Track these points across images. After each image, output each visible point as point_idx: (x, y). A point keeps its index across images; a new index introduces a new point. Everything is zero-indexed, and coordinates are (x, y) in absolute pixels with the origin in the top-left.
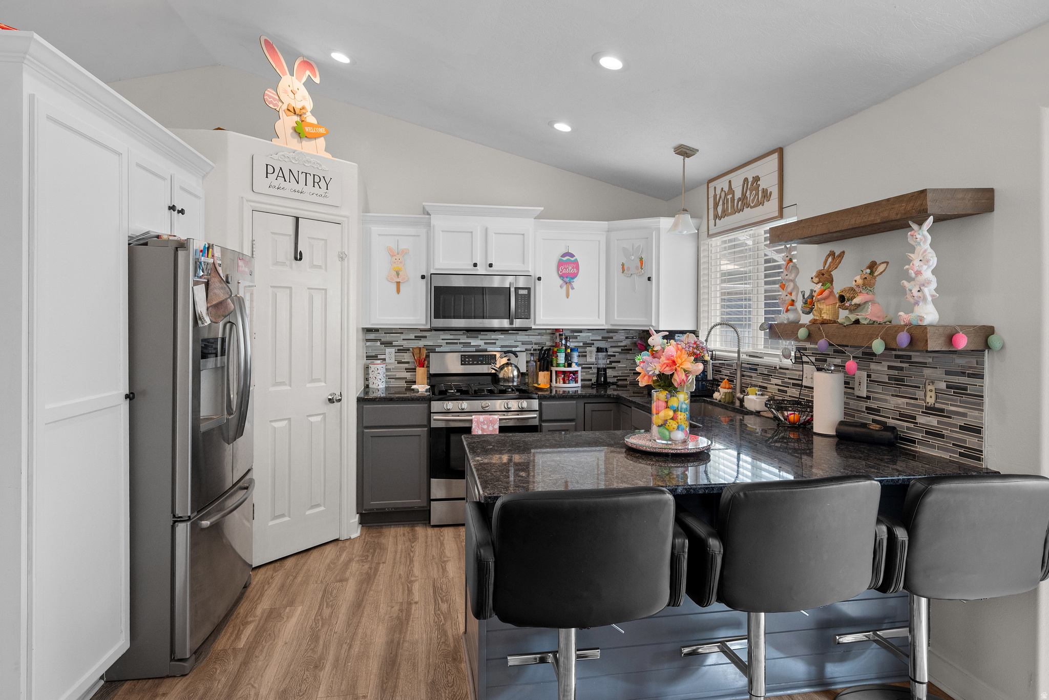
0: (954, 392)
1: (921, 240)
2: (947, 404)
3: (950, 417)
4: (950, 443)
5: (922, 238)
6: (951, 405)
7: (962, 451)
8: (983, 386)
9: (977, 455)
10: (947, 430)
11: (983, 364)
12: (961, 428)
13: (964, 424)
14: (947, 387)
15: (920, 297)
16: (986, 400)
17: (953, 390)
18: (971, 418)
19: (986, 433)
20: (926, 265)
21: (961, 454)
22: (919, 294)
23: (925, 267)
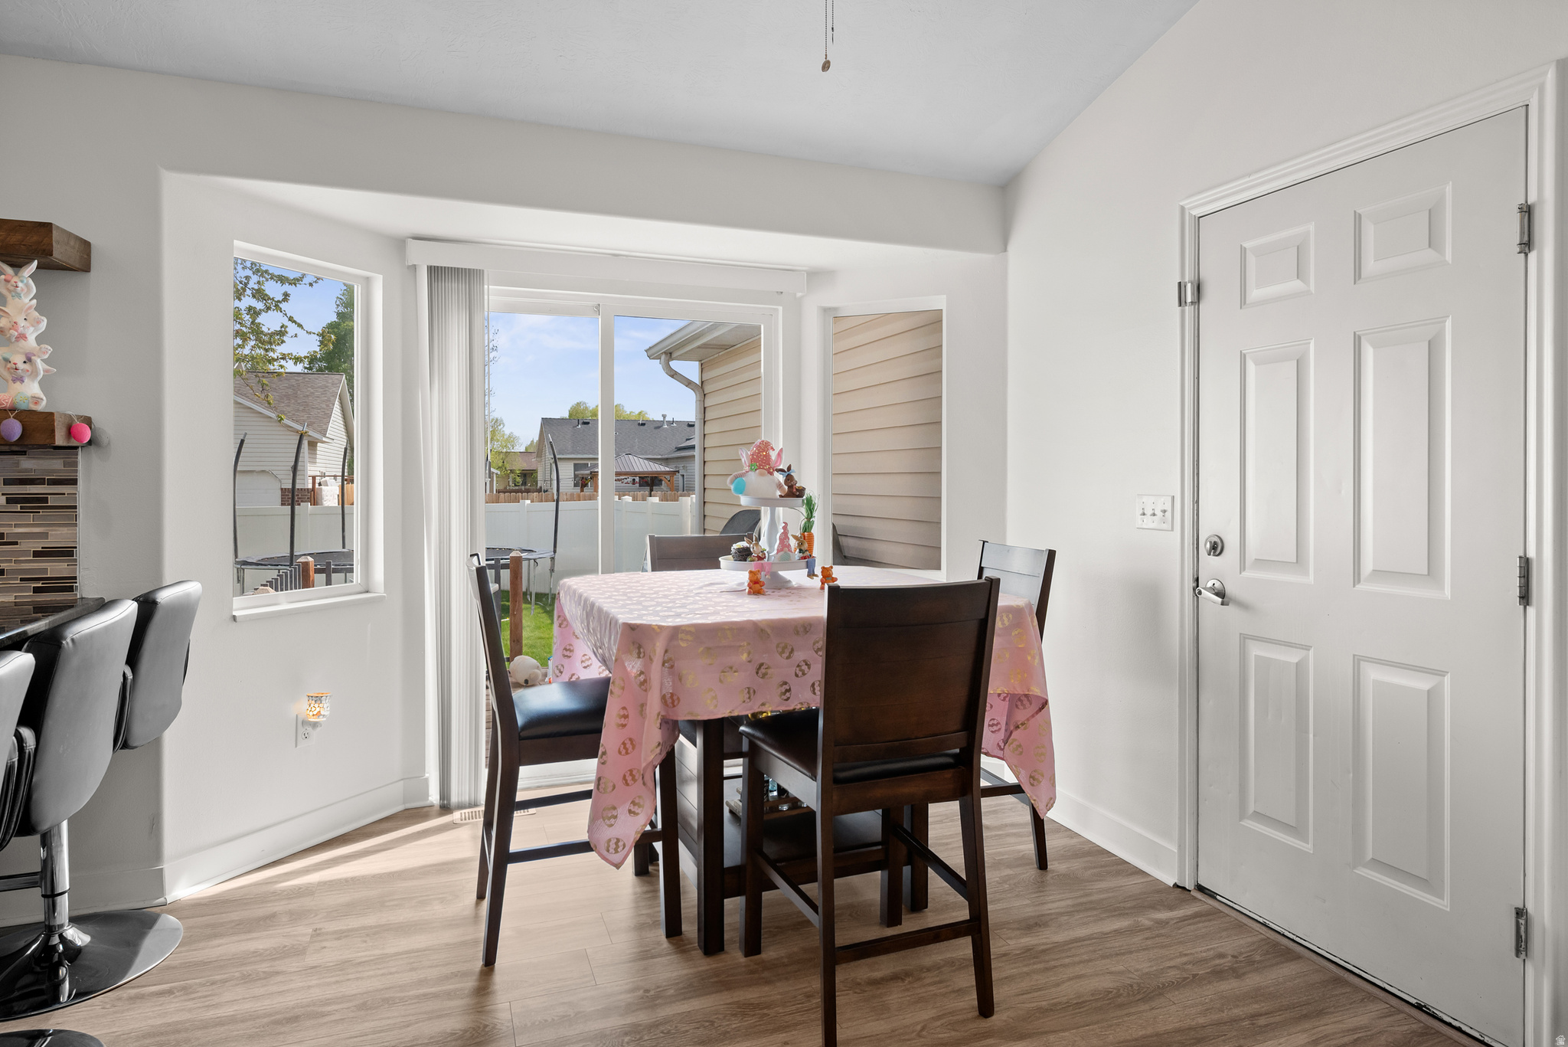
0: (21, 508)
1: (22, 290)
2: (10, 526)
3: (16, 543)
4: (16, 579)
5: (24, 287)
6: (16, 526)
7: (40, 585)
8: (76, 494)
9: (67, 584)
10: (10, 561)
11: (75, 464)
12: (36, 554)
13: (42, 548)
14: (8, 501)
15: (28, 371)
16: (81, 511)
17: (19, 505)
18: (57, 537)
19: (81, 554)
20: (33, 326)
21: (36, 590)
22: (27, 366)
23: (32, 329)
